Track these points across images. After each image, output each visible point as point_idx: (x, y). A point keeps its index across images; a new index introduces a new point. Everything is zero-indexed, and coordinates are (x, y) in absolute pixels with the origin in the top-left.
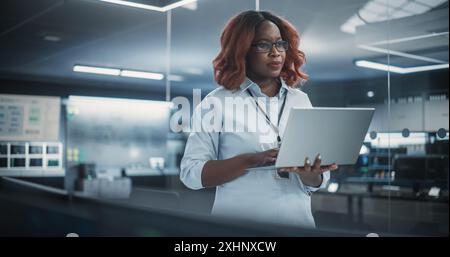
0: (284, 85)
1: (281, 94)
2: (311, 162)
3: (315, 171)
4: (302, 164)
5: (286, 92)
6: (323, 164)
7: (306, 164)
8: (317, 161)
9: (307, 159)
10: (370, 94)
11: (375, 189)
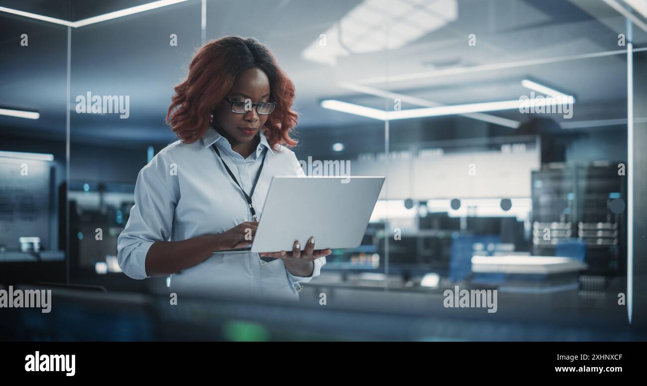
0: (264, 141)
1: (258, 153)
2: (302, 246)
3: (305, 257)
4: (290, 249)
5: (266, 149)
6: (316, 248)
7: (295, 249)
8: (309, 245)
9: (296, 242)
10: (338, 147)
11: (352, 278)
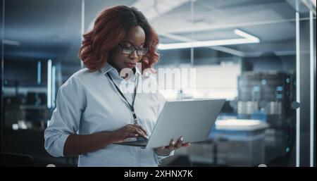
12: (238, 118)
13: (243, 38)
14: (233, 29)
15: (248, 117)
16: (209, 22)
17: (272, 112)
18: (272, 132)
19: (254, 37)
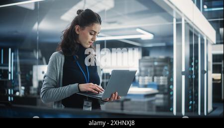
12: (139, 87)
13: (143, 34)
14: (136, 28)
15: (146, 86)
16: (120, 23)
17: (161, 83)
18: (161, 96)
19: (150, 34)
